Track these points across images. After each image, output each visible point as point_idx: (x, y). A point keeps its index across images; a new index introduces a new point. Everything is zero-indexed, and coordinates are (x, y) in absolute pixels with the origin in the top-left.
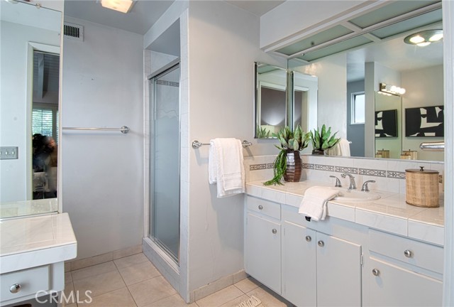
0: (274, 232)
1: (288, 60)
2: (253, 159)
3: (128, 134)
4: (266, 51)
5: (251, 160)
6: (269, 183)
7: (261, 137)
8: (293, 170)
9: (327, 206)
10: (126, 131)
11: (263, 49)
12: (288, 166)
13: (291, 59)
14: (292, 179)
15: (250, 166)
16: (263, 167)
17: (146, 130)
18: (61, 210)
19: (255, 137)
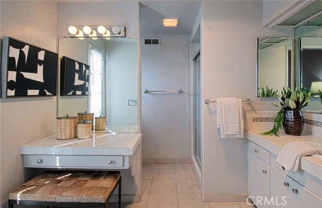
0: (265, 172)
1: (295, 29)
2: (256, 113)
3: (182, 93)
4: (270, 27)
5: (254, 114)
6: (267, 134)
7: (268, 96)
8: (292, 125)
9: (300, 160)
10: (181, 92)
11: (266, 26)
12: (288, 121)
13: (297, 27)
14: (291, 132)
15: (253, 118)
16: (267, 120)
17: (192, 91)
18: (139, 132)
19: (258, 96)
